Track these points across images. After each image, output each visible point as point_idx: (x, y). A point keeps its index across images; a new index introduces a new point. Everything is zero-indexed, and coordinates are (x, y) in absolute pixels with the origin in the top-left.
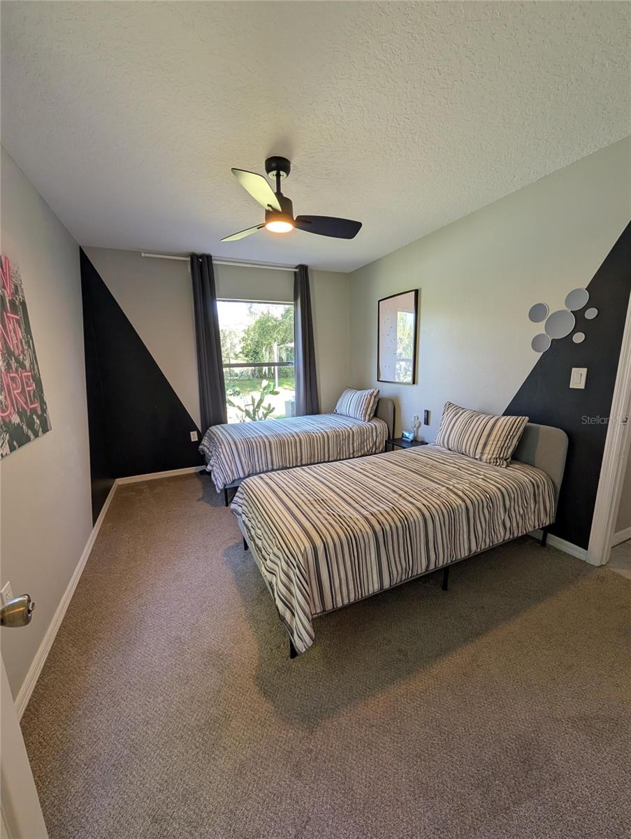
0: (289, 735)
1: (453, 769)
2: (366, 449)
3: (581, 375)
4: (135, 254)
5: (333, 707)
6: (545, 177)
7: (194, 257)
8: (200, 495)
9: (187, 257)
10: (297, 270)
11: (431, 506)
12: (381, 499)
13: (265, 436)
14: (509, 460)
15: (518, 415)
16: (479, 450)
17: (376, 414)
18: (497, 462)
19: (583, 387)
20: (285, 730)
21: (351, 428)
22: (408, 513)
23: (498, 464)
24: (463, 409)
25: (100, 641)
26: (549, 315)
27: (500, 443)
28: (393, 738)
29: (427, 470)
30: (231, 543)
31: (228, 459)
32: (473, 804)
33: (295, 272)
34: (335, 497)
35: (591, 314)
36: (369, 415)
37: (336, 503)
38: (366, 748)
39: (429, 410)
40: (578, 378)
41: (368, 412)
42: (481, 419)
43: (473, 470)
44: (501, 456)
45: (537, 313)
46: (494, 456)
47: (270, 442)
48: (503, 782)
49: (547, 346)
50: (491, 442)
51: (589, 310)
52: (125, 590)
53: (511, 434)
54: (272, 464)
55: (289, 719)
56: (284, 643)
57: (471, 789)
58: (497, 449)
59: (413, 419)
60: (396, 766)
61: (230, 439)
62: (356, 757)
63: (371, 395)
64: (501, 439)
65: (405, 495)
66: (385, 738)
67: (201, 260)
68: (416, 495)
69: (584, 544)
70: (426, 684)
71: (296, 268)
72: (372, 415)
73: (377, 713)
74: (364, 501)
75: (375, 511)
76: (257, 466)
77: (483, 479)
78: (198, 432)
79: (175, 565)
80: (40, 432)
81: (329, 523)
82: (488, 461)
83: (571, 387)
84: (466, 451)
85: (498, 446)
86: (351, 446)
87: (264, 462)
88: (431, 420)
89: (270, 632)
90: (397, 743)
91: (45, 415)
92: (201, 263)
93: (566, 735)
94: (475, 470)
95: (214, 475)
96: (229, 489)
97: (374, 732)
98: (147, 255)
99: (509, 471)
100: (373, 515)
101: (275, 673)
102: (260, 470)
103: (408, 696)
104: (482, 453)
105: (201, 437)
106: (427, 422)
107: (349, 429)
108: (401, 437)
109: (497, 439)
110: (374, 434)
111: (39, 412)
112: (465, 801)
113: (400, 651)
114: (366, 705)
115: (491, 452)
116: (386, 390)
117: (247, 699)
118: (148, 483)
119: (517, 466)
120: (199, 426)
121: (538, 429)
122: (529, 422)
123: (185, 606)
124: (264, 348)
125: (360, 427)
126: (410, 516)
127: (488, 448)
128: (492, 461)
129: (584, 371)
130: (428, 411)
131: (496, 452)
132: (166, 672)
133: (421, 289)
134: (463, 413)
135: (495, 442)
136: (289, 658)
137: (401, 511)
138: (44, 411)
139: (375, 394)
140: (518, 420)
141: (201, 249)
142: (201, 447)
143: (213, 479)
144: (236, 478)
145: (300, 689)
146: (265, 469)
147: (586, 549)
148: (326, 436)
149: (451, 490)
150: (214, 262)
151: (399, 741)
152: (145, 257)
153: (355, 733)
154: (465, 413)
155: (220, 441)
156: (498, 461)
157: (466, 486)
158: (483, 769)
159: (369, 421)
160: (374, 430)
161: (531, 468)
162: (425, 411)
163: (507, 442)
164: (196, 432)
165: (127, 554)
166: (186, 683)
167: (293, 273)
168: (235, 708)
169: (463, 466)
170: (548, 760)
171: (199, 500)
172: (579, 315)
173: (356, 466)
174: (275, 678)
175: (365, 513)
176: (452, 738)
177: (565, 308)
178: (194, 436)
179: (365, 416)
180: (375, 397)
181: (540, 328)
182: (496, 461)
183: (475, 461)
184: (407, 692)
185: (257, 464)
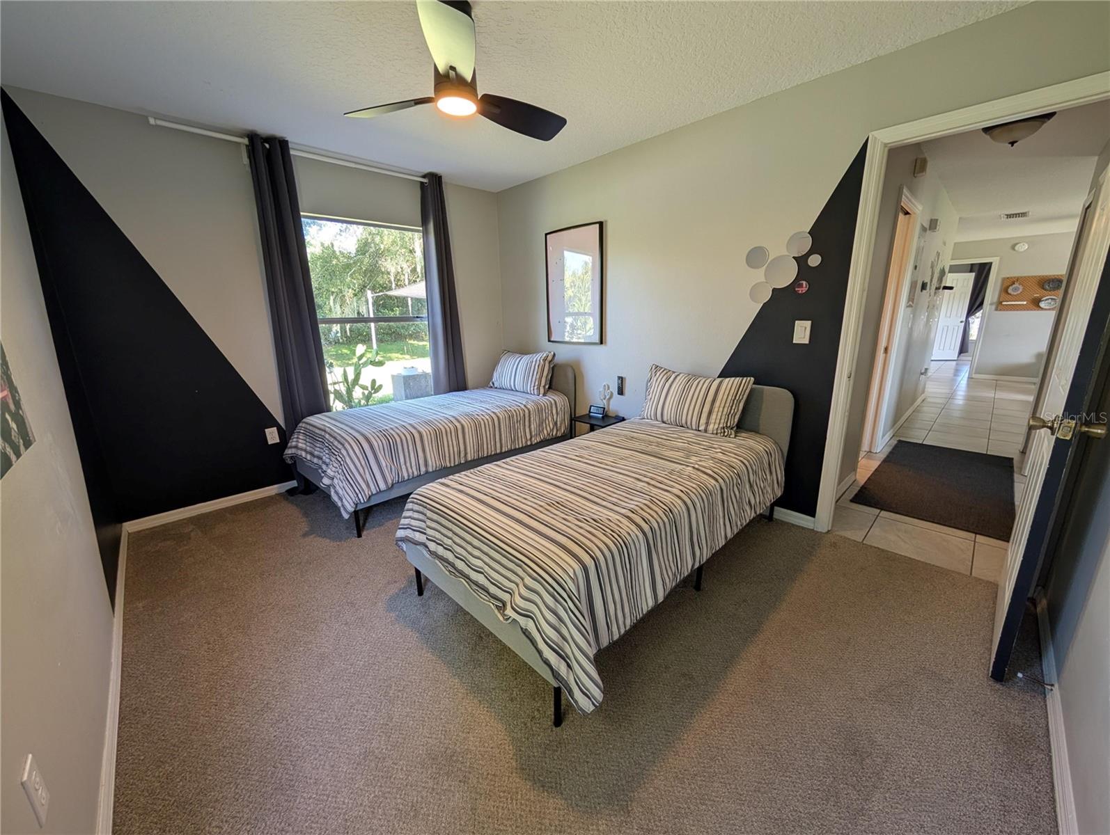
0: (601, 829)
1: (797, 789)
2: (545, 432)
3: (806, 328)
4: (137, 119)
5: (638, 771)
6: (762, 98)
7: (255, 141)
8: (304, 526)
9: (241, 137)
10: (425, 180)
11: (689, 491)
12: (631, 491)
13: (410, 424)
14: (735, 429)
15: (743, 376)
16: (703, 420)
17: (552, 386)
18: (725, 432)
19: (807, 342)
20: (592, 825)
21: (525, 406)
22: (670, 503)
23: (726, 434)
24: (674, 372)
25: (218, 805)
26: (769, 261)
27: (726, 410)
28: (722, 781)
29: (656, 449)
30: (393, 590)
31: (358, 465)
32: (831, 819)
33: (422, 183)
34: (570, 496)
35: (815, 261)
36: (544, 387)
37: (577, 504)
38: (700, 806)
39: (622, 376)
40: (802, 332)
41: (543, 383)
42: (702, 382)
43: (704, 443)
44: (729, 424)
45: (755, 257)
46: (721, 426)
47: (420, 433)
48: (847, 784)
49: (767, 296)
50: (716, 409)
51: (812, 256)
52: (232, 705)
53: (737, 398)
54: (426, 465)
55: (591, 808)
56: (538, 710)
57: (823, 804)
58: (723, 417)
59: (601, 389)
60: (740, 812)
61: (357, 435)
62: (694, 821)
63: (545, 360)
64: (727, 405)
65: (653, 482)
66: (716, 785)
67: (267, 146)
68: (666, 481)
69: (812, 512)
70: (728, 705)
71: (424, 177)
72: (547, 387)
73: (693, 758)
74: (610, 496)
75: (633, 506)
76: (404, 470)
77: (721, 452)
78: (279, 429)
79: (310, 642)
80: (22, 448)
81: (587, 531)
82: (715, 432)
83: (794, 342)
84: (686, 423)
85: (724, 413)
86: (527, 430)
87: (413, 464)
88: (627, 390)
89: (512, 700)
90: (730, 785)
91: (21, 412)
92: (269, 150)
93: (875, 712)
94: (708, 444)
95: (336, 493)
96: (362, 510)
97: (699, 783)
98: (159, 122)
99: (738, 441)
100: (633, 512)
101: (545, 754)
102: (409, 476)
103: (717, 727)
104: (707, 423)
105: (285, 436)
106: (621, 392)
107: (523, 407)
108: (588, 413)
109: (722, 405)
110: (554, 412)
111: (12, 407)
112: (824, 819)
113: (684, 675)
114: (677, 753)
115: (718, 421)
116: (563, 354)
117: (521, 804)
118: (197, 521)
119: (743, 434)
120: (280, 419)
121: (762, 392)
122: (754, 383)
123: (358, 702)
124: (332, 298)
125: (536, 404)
126: (672, 505)
127: (714, 416)
128: (719, 431)
129: (808, 324)
130: (622, 378)
131: (722, 421)
132: (373, 812)
133: (606, 221)
134: (676, 377)
135: (721, 409)
136: (554, 729)
137: (662, 503)
138: (17, 404)
139: (550, 358)
140: (744, 381)
141: (268, 125)
142: (289, 452)
143: (335, 497)
144: (374, 492)
145: (587, 762)
146: (416, 473)
147: (813, 516)
148: (496, 419)
149: (698, 469)
150: (292, 152)
151: (731, 781)
152: (157, 126)
153: (679, 792)
154: (679, 378)
155: (339, 438)
156: (726, 430)
157: (710, 463)
158: (824, 777)
159: (544, 395)
160: (554, 406)
161: (759, 435)
162: (619, 378)
163: (733, 408)
164: (275, 429)
165: (206, 646)
166: (415, 816)
167: (419, 184)
168: (509, 822)
169: (691, 440)
170: (872, 744)
171: (305, 535)
172: (801, 261)
173: (569, 454)
174: (547, 760)
175: (623, 511)
176: (781, 756)
177: (787, 254)
178: (272, 436)
179: (538, 389)
180: (550, 362)
181: (759, 275)
182: (723, 432)
183: (699, 433)
184: (713, 721)
185: (403, 467)
